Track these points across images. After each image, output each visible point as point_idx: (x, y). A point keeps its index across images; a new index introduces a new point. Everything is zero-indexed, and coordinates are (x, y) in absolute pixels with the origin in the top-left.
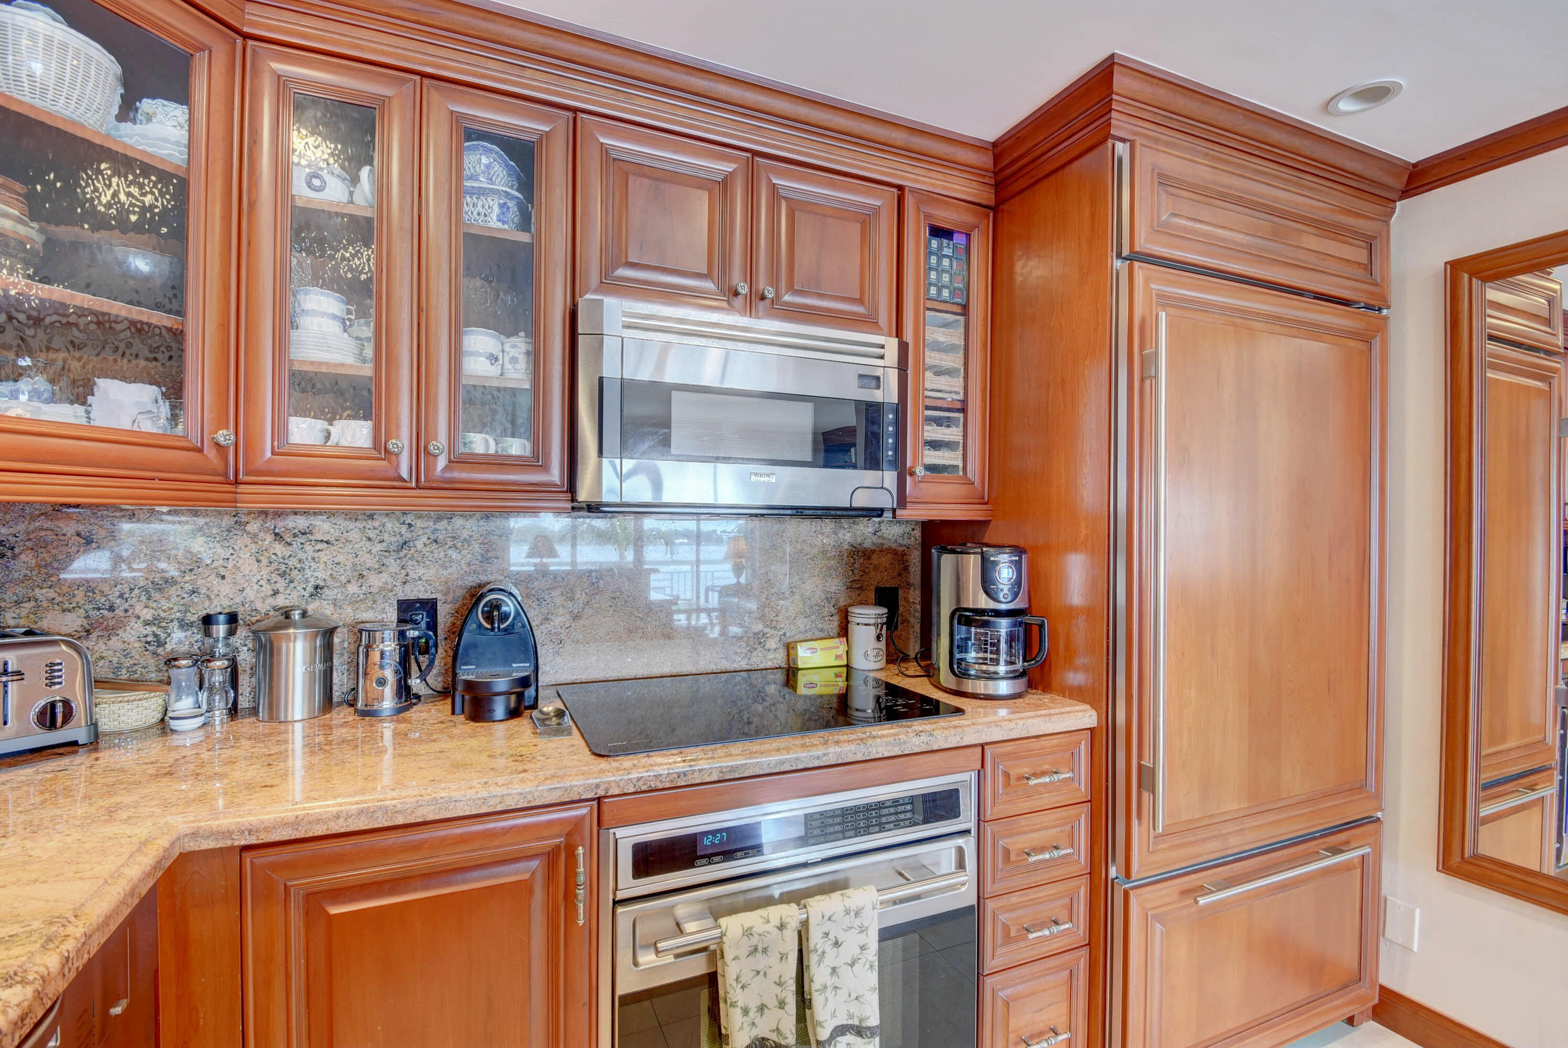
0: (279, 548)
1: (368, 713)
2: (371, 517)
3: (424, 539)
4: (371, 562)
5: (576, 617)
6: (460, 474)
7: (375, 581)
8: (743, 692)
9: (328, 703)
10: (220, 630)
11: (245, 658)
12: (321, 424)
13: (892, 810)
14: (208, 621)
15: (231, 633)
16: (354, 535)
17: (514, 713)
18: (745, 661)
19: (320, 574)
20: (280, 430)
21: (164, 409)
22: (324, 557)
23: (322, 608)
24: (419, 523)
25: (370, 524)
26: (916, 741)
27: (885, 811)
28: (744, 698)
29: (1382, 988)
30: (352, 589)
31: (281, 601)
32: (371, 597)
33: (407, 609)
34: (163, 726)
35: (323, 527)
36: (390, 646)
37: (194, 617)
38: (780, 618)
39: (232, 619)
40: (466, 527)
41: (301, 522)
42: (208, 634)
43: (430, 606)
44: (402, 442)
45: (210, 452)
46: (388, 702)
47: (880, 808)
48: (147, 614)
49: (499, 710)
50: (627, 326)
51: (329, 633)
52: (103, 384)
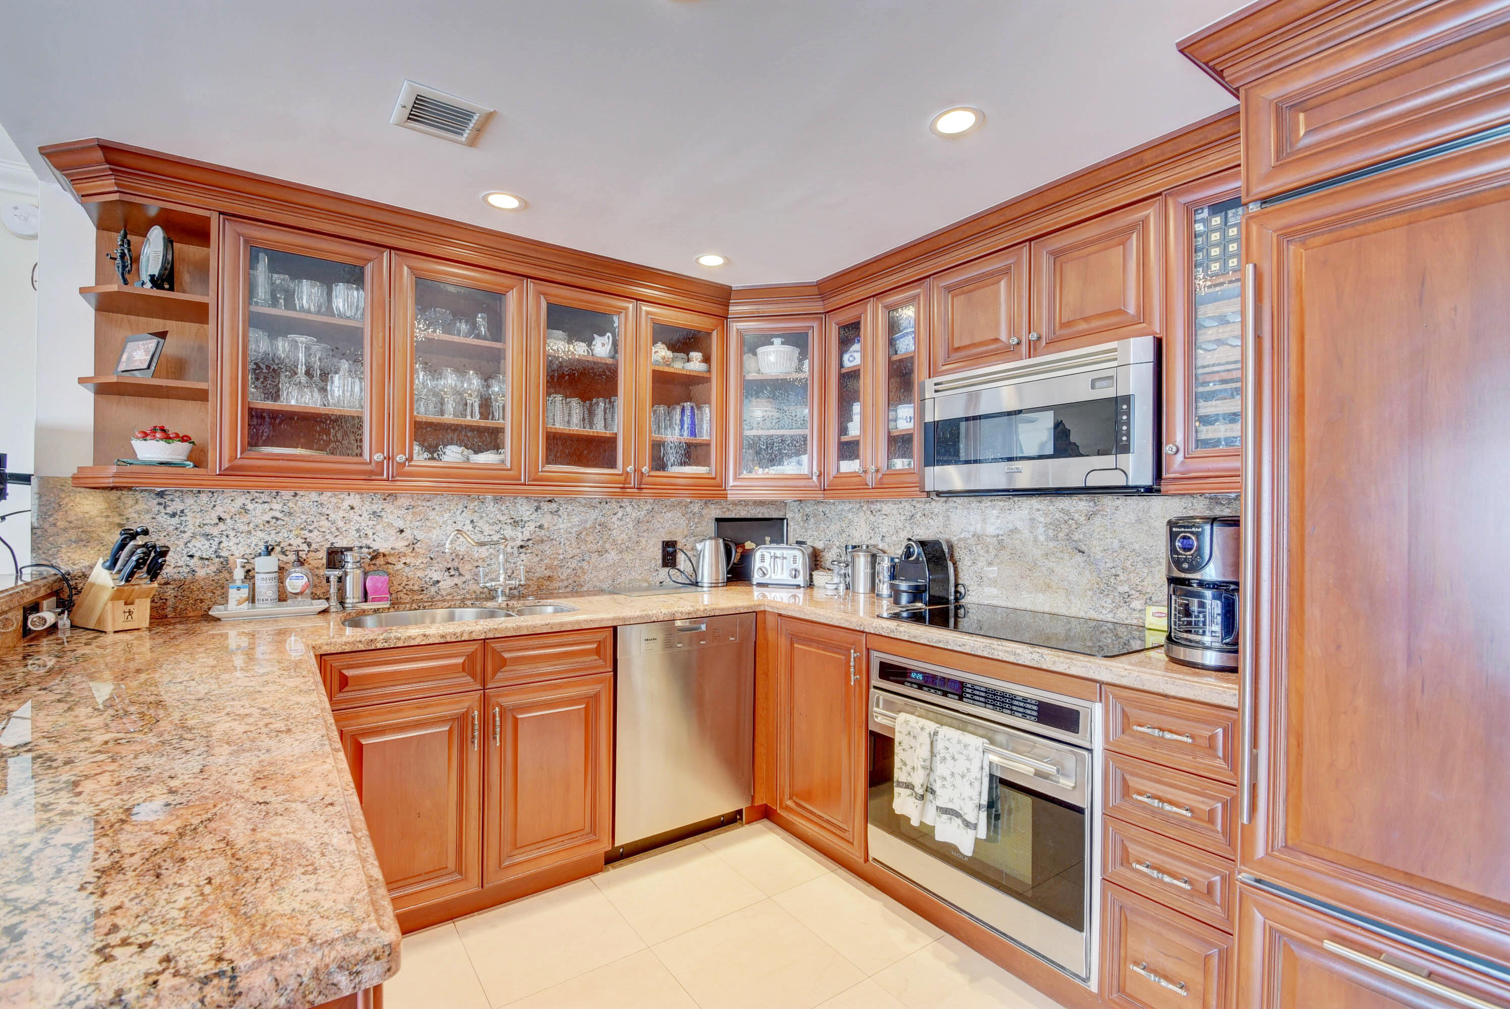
3: (920, 514)
4: (901, 526)
6: (885, 479)
8: (1110, 641)
13: (1022, 704)
18: (1111, 615)
19: (884, 530)
25: (901, 506)
26: (1030, 657)
27: (1015, 703)
28: (1111, 646)
35: (886, 507)
38: (1145, 583)
41: (879, 505)
45: (815, 479)
47: (1012, 699)
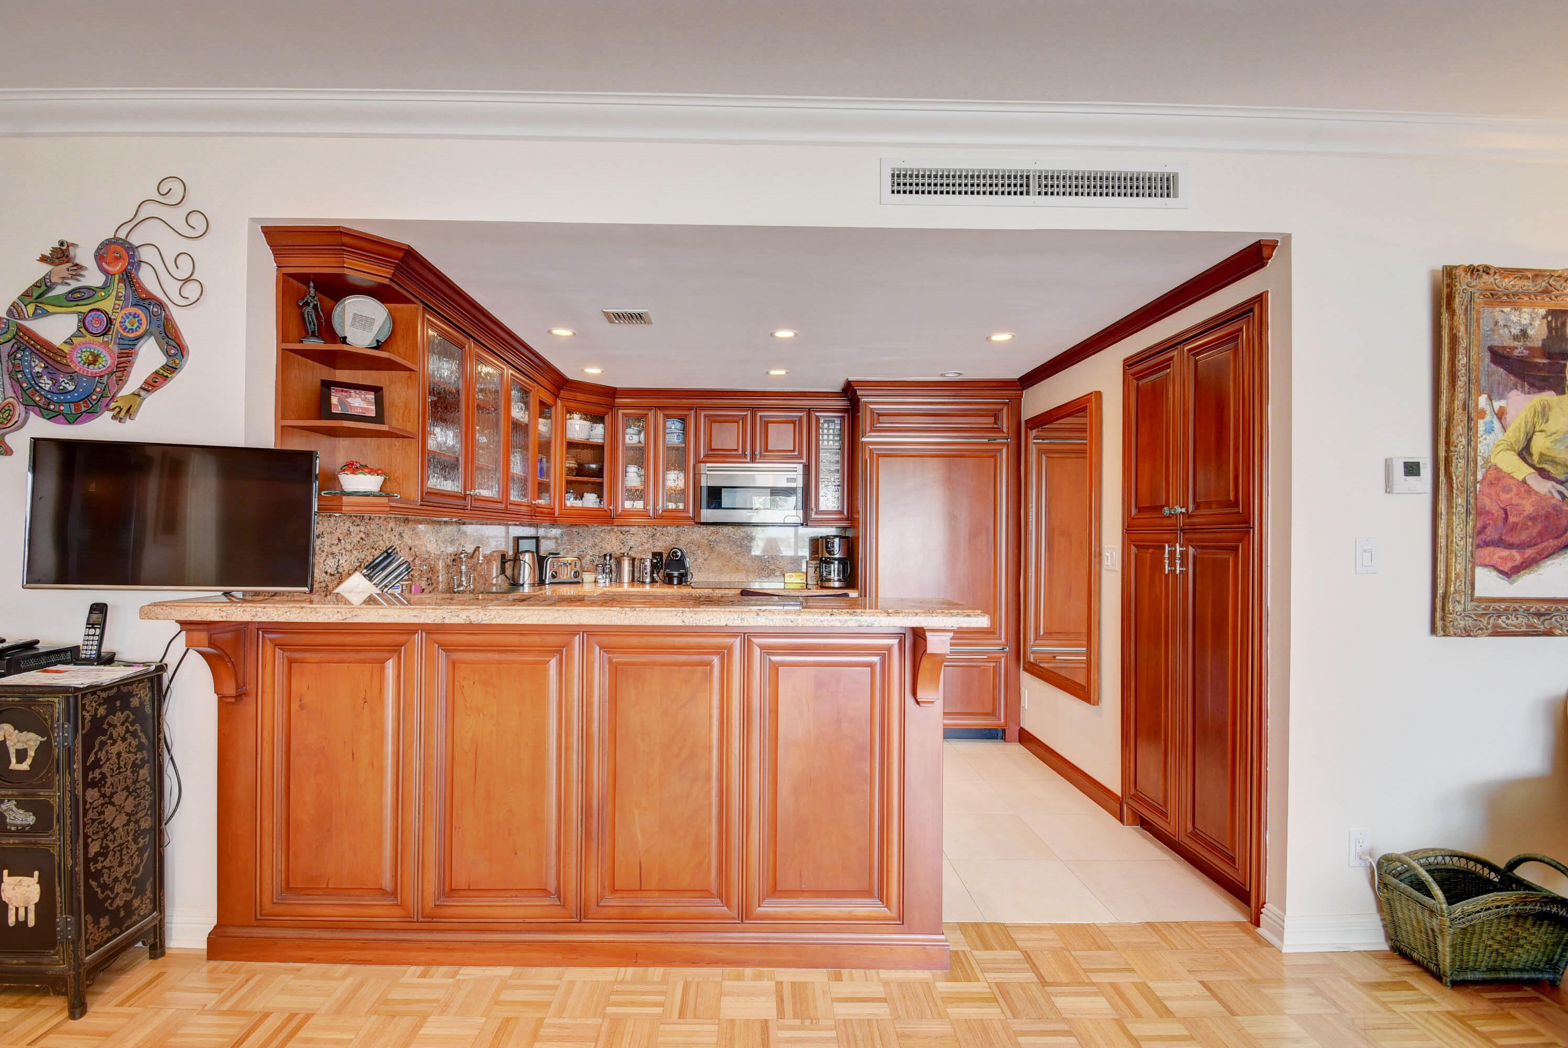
0: (622, 536)
1: (644, 583)
2: (645, 526)
3: (659, 534)
4: (645, 540)
5: (705, 560)
6: (664, 514)
7: (646, 546)
9: (633, 580)
10: (608, 558)
11: (614, 567)
12: (632, 502)
14: (605, 555)
15: (610, 559)
16: (641, 532)
17: (680, 583)
20: (623, 504)
21: (598, 500)
22: (632, 539)
23: (632, 554)
24: (658, 529)
25: (645, 529)
29: (1021, 728)
30: (640, 548)
31: (622, 551)
32: (644, 551)
33: (654, 555)
34: (596, 582)
35: (633, 530)
36: (648, 563)
37: (602, 555)
39: (610, 555)
40: (671, 530)
41: (627, 529)
42: (605, 559)
43: (660, 554)
44: (651, 507)
45: (609, 511)
46: (648, 580)
48: (591, 554)
49: (675, 582)
50: (708, 470)
51: (634, 559)
52: (585, 494)
